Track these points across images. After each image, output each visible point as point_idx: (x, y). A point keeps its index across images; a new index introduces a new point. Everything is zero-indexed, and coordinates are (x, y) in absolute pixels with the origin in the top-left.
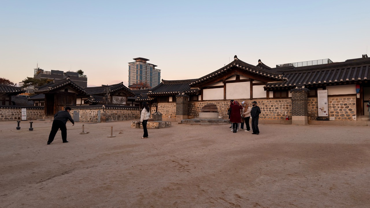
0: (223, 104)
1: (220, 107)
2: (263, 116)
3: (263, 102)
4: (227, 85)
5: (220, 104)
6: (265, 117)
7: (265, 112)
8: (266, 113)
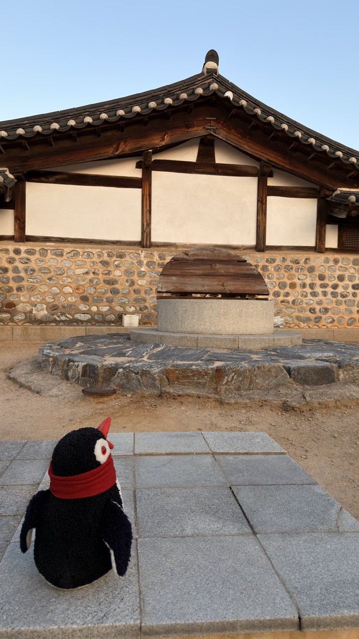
0: (140, 263)
1: (128, 272)
2: (313, 316)
3: (311, 263)
4: (158, 177)
5: (127, 258)
6: (318, 320)
7: (316, 299)
8: (320, 303)
